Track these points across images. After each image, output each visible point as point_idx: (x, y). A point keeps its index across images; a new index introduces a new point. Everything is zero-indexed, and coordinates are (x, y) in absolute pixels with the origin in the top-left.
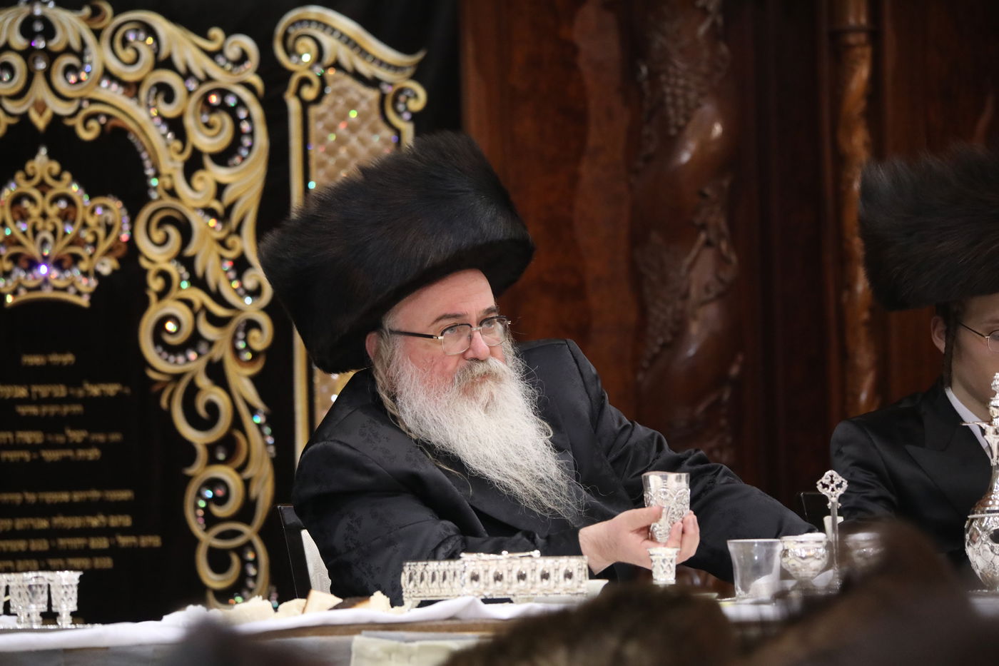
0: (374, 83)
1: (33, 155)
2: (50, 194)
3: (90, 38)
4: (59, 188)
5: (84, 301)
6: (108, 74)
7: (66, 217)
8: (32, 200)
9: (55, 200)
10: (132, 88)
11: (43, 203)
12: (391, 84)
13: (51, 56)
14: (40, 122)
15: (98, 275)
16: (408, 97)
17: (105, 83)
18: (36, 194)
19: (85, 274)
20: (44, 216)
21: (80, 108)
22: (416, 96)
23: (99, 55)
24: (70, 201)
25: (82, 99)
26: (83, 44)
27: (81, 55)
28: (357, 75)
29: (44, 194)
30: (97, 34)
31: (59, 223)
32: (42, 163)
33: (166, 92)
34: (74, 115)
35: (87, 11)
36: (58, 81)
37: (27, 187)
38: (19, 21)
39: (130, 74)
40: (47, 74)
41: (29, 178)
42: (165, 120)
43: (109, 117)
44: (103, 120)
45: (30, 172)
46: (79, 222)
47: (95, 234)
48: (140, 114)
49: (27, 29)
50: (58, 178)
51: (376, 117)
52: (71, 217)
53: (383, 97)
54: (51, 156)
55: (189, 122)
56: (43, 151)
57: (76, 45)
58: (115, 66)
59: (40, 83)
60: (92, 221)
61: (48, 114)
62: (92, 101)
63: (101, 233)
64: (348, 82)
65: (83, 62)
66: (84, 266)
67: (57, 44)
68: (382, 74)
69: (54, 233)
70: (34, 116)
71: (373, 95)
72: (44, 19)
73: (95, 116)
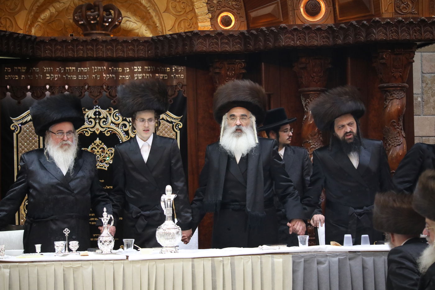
0: (171, 122)
1: (96, 140)
2: (100, 147)
3: (108, 115)
4: (101, 146)
5: (106, 169)
6: (112, 122)
7: (103, 152)
8: (95, 149)
9: (100, 149)
10: (117, 125)
11: (98, 149)
12: (175, 123)
13: (100, 119)
14: (98, 133)
15: (109, 164)
16: (179, 125)
17: (111, 124)
18: (96, 147)
19: (106, 163)
20: (98, 152)
21: (106, 130)
22: (180, 125)
23: (111, 119)
24: (104, 149)
25: (106, 128)
26: (107, 116)
27: (106, 119)
28: (167, 121)
29: (98, 147)
30: (110, 114)
31: (101, 153)
32: (98, 141)
33: (125, 126)
34: (105, 131)
35: (108, 110)
36: (102, 124)
37: (94, 146)
38: (94, 112)
39: (117, 122)
40: (99, 123)
41: (95, 144)
42: (124, 131)
43: (112, 131)
44: (111, 132)
45: (95, 143)
46: (105, 153)
47: (109, 155)
48: (119, 130)
49: (95, 114)
50: (101, 144)
51: (171, 129)
52: (104, 152)
53: (173, 125)
54: (100, 139)
55: (130, 132)
56: (98, 139)
57: (105, 117)
58: (114, 121)
59: (98, 124)
60: (108, 153)
61: (99, 131)
62: (109, 128)
63: (110, 155)
64: (165, 122)
65: (107, 120)
66: (106, 162)
67: (101, 116)
68: (173, 120)
69: (100, 155)
70: (96, 131)
71: (171, 125)
72: (99, 112)
73: (109, 131)
